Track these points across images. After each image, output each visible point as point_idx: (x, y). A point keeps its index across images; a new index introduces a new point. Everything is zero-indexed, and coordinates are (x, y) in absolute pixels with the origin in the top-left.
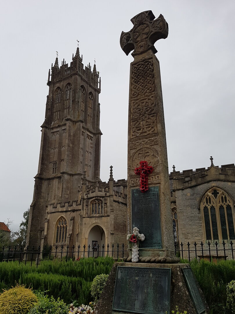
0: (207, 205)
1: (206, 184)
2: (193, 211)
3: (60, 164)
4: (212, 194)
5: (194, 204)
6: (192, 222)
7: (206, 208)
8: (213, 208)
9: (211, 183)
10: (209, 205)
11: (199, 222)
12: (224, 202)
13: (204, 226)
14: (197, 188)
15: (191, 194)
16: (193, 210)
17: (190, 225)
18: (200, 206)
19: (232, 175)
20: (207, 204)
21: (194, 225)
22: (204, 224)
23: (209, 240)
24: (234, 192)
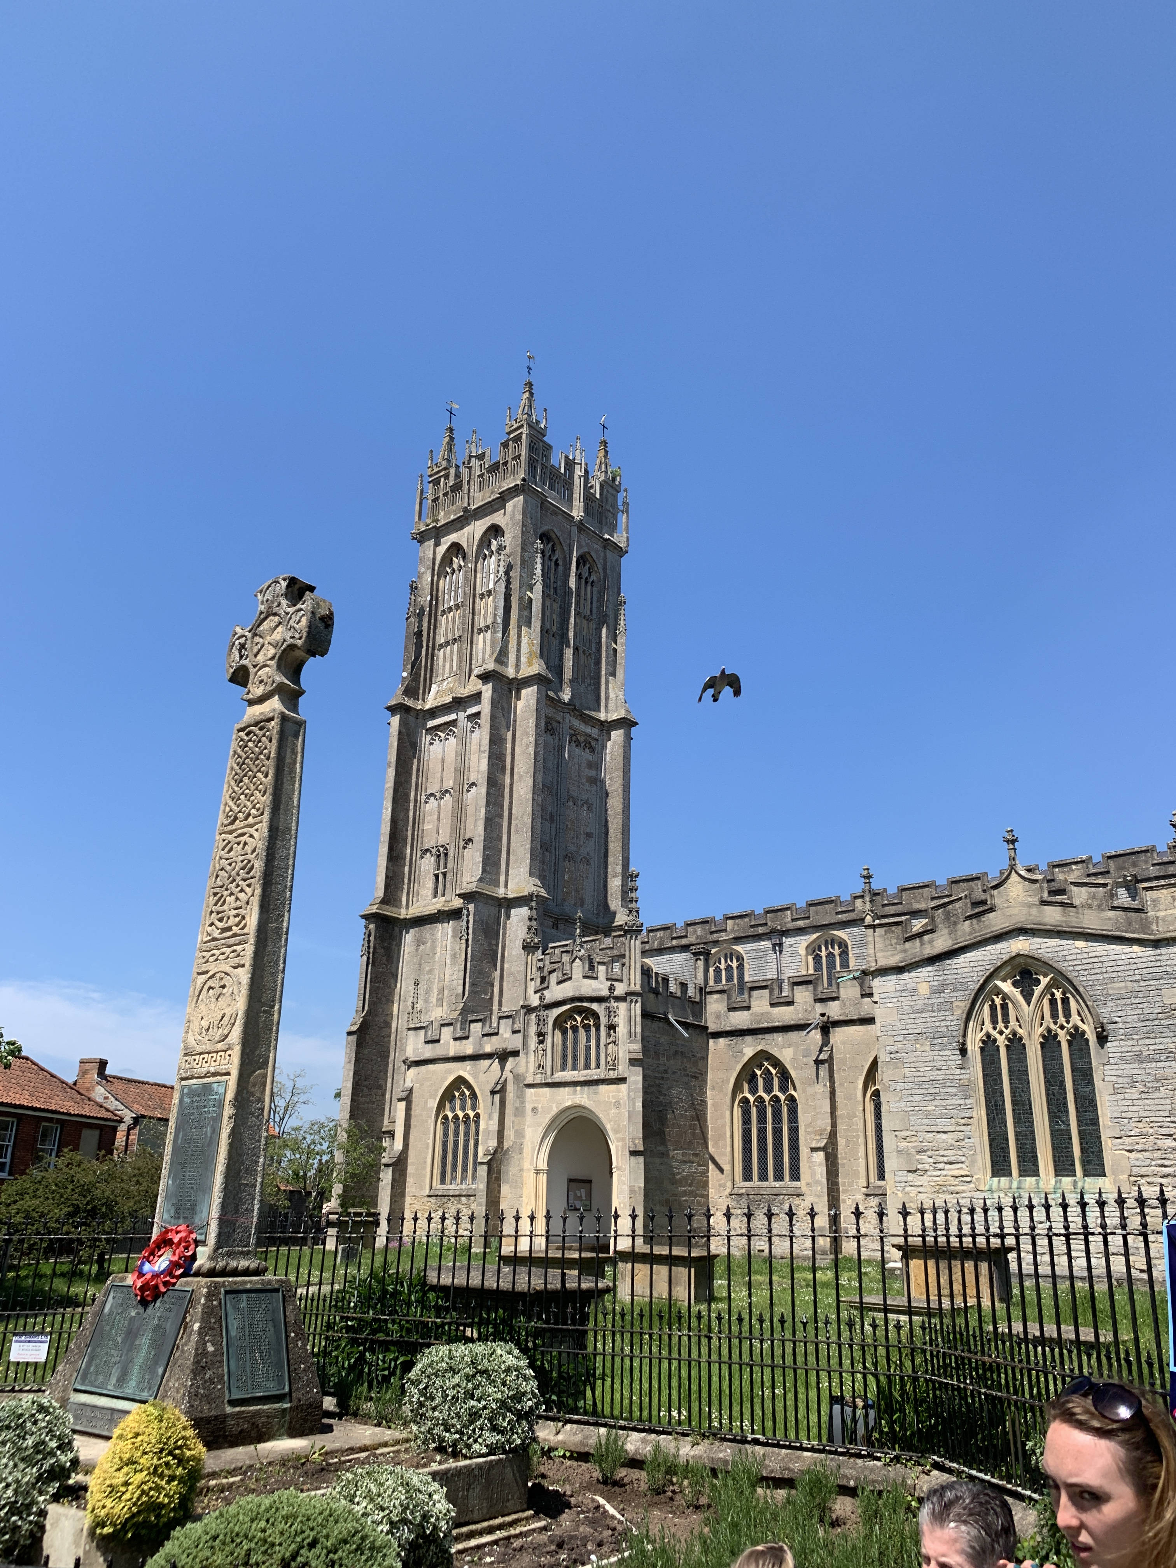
0: (994, 1033)
2: (940, 1058)
3: (458, 857)
4: (1014, 986)
5: (944, 1029)
6: (936, 1103)
7: (988, 1044)
8: (1016, 1044)
9: (1008, 939)
10: (1000, 1032)
11: (962, 1102)
12: (1062, 1020)
13: (979, 1120)
14: (955, 961)
15: (930, 987)
16: (941, 1053)
17: (927, 1116)
18: (965, 1035)
19: (1090, 907)
20: (995, 1028)
21: (942, 1116)
22: (981, 1113)
23: (1002, 1179)
24: (1098, 977)
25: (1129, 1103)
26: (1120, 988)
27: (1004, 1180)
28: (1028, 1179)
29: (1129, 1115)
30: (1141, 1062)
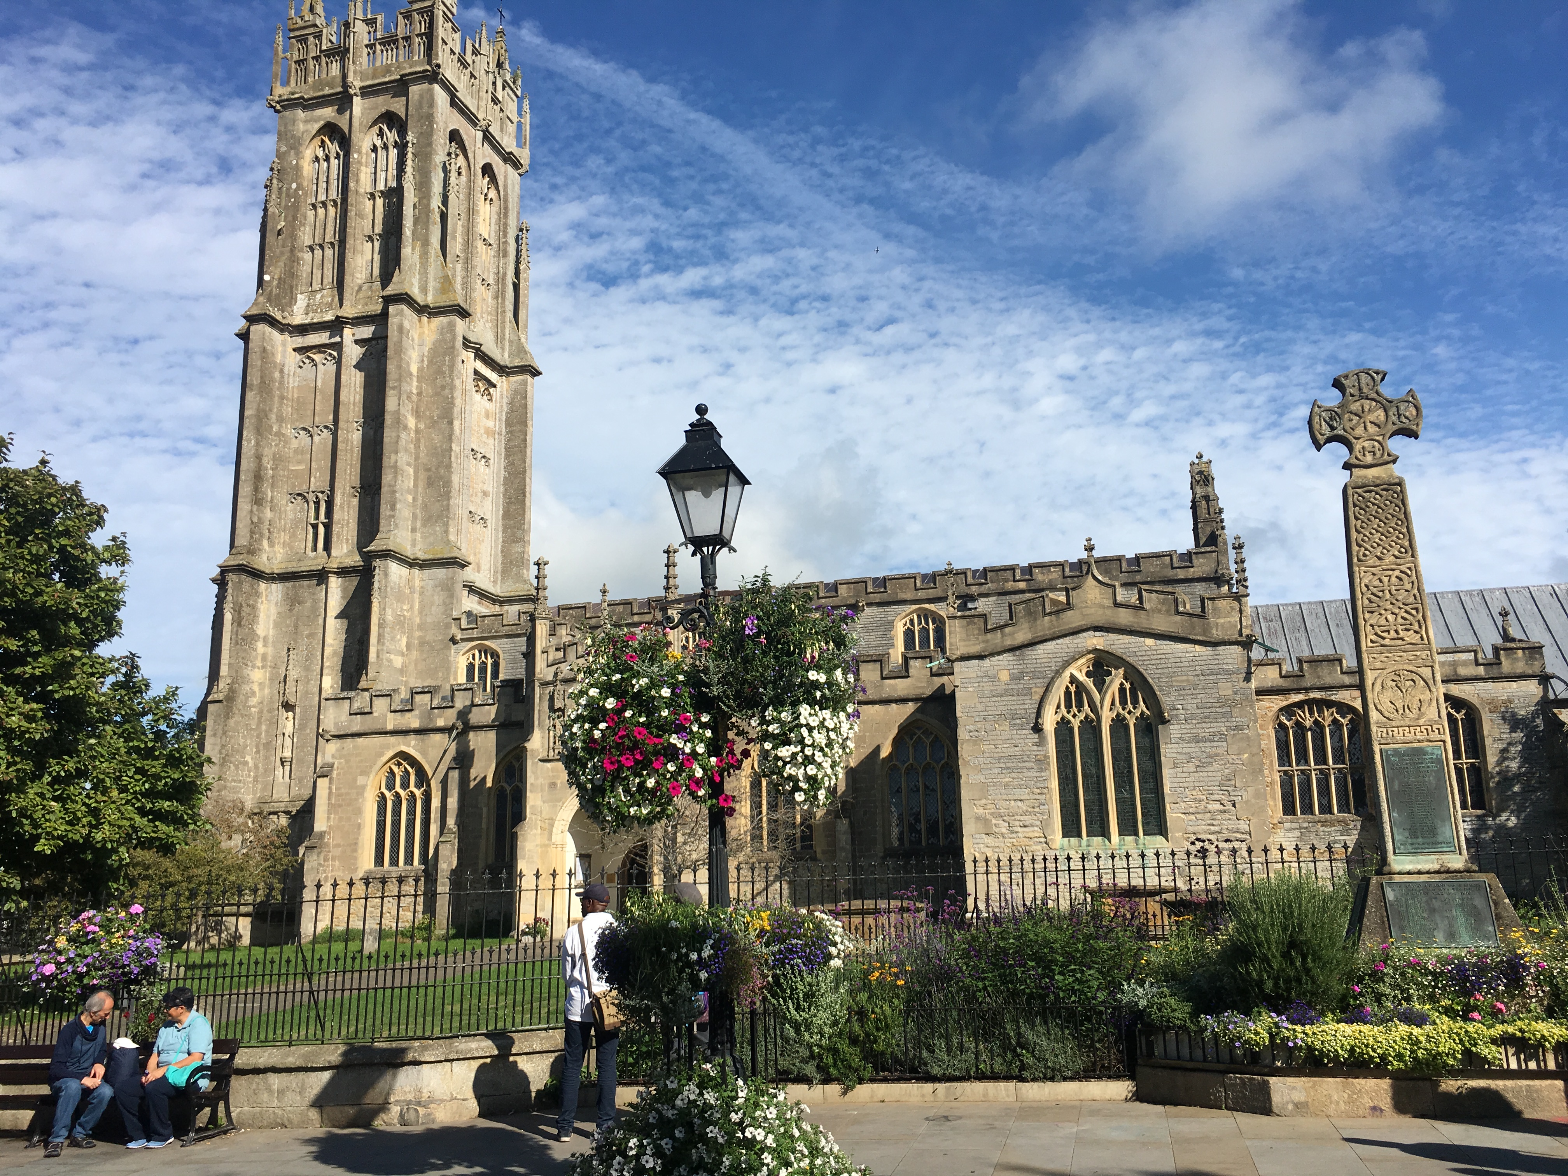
0: (1068, 717)
1: (1067, 640)
2: (1017, 737)
4: (1088, 674)
5: (1023, 711)
6: (1014, 775)
7: (1063, 726)
8: (1088, 726)
9: (1085, 634)
10: (1074, 716)
12: (1129, 706)
14: (1034, 652)
15: (1011, 674)
16: (1018, 732)
17: (1005, 786)
18: (1040, 717)
19: (1159, 611)
20: (1069, 712)
21: (1020, 787)
23: (1072, 839)
24: (1166, 671)
25: (1186, 775)
26: (1183, 681)
27: (1074, 840)
28: (1095, 838)
29: (1185, 785)
30: (1198, 742)
